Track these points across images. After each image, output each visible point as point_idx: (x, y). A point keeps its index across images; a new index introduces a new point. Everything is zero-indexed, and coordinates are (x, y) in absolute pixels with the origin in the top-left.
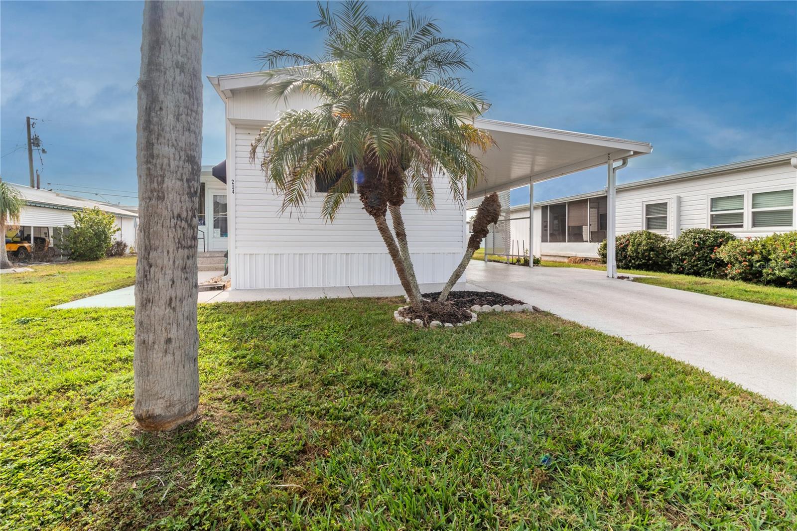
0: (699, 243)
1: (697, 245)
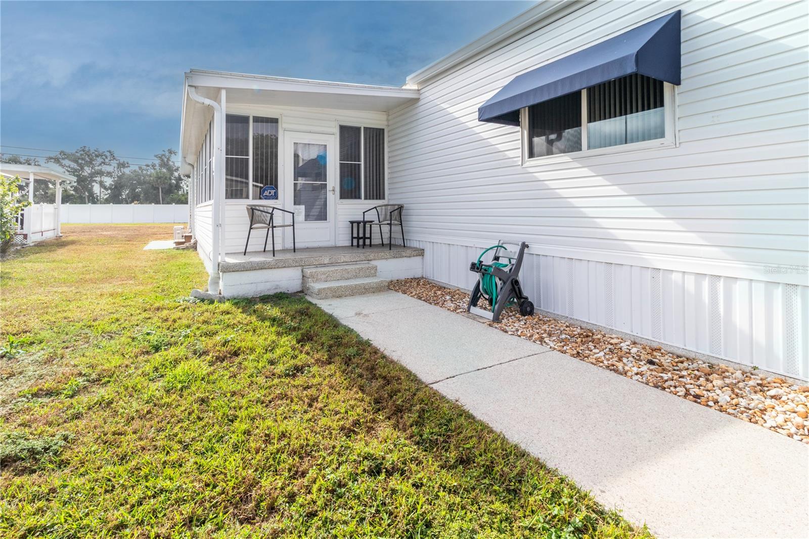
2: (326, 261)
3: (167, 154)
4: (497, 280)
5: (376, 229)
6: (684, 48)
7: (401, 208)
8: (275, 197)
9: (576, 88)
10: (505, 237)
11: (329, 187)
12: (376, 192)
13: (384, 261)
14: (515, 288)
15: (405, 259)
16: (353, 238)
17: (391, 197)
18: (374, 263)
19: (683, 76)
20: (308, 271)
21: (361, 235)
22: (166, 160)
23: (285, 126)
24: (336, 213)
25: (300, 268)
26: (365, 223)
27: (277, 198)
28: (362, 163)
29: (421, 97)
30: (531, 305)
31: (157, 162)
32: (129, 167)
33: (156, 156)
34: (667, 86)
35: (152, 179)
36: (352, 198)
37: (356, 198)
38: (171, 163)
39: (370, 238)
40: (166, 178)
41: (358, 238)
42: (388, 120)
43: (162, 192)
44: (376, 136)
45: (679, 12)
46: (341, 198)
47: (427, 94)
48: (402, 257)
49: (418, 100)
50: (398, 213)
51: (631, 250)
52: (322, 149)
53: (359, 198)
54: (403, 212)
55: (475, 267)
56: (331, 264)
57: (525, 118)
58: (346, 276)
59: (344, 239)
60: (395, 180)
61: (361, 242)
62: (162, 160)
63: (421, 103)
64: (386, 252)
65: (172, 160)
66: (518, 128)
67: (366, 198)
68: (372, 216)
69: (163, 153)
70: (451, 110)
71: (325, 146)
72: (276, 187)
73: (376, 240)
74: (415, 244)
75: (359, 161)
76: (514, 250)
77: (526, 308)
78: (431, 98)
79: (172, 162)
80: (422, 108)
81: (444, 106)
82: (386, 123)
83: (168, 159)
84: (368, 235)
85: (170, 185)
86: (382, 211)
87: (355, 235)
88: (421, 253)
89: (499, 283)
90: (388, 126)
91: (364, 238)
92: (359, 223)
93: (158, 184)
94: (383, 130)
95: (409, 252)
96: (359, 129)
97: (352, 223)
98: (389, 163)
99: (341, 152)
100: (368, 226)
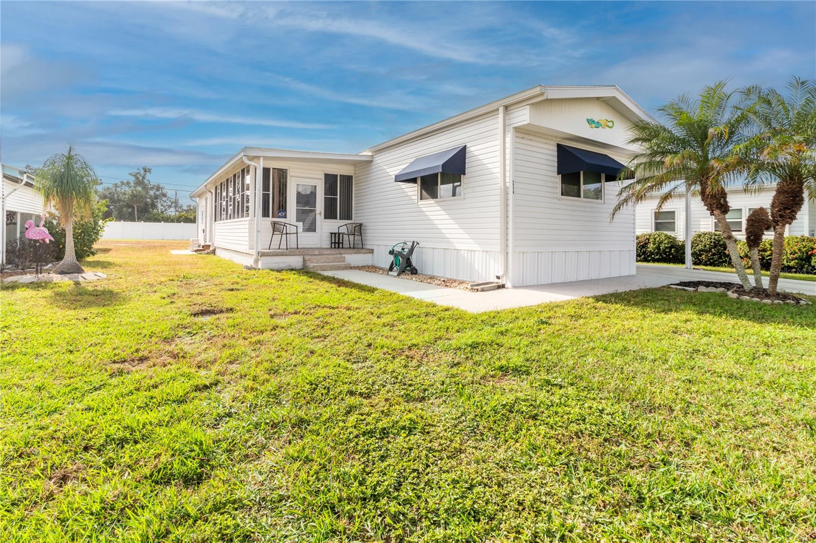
0: (714, 243)
1: (712, 244)
2: (317, 253)
3: (142, 172)
4: (400, 258)
5: (346, 237)
6: (467, 161)
7: (361, 225)
8: (285, 217)
9: (436, 172)
10: (407, 239)
11: (318, 212)
12: (347, 215)
13: (350, 255)
14: (408, 262)
15: (362, 254)
16: (332, 243)
17: (356, 219)
18: (344, 255)
19: (466, 172)
20: (307, 258)
21: (337, 241)
22: (141, 178)
23: (291, 174)
24: (321, 228)
25: (302, 256)
26: (339, 234)
27: (286, 218)
28: (338, 197)
29: (374, 160)
30: (416, 270)
31: (132, 180)
32: (102, 183)
33: (130, 174)
34: (462, 176)
35: (127, 196)
36: (331, 218)
37: (334, 219)
38: (146, 181)
39: (342, 243)
40: (142, 197)
41: (335, 243)
42: (355, 171)
43: (138, 211)
44: (348, 180)
45: (466, 146)
46: (325, 218)
47: (376, 159)
48: (361, 253)
49: (372, 161)
50: (359, 229)
51: (451, 242)
52: (314, 188)
53: (336, 218)
54: (363, 228)
55: (391, 252)
56: (319, 255)
57: (419, 181)
58: (328, 261)
59: (326, 243)
60: (359, 208)
61: (337, 245)
62: (137, 178)
63: (373, 163)
64: (352, 251)
65: (147, 178)
66: (416, 185)
67: (340, 219)
68: (343, 230)
69: (138, 171)
70: (388, 170)
71: (316, 186)
72: (286, 210)
73: (346, 244)
74: (369, 247)
75: (336, 195)
76: (410, 244)
77: (414, 272)
78: (379, 162)
79: (148, 180)
80: (374, 167)
81: (385, 167)
82: (353, 172)
83: (144, 178)
84: (341, 242)
85: (146, 204)
86: (350, 227)
87: (333, 241)
88: (371, 251)
89: (401, 259)
90: (355, 174)
91: (339, 243)
92: (335, 234)
93: (134, 202)
94: (352, 176)
95: (364, 251)
96: (337, 176)
97: (331, 233)
98: (355, 197)
99: (325, 190)
100: (341, 235)
